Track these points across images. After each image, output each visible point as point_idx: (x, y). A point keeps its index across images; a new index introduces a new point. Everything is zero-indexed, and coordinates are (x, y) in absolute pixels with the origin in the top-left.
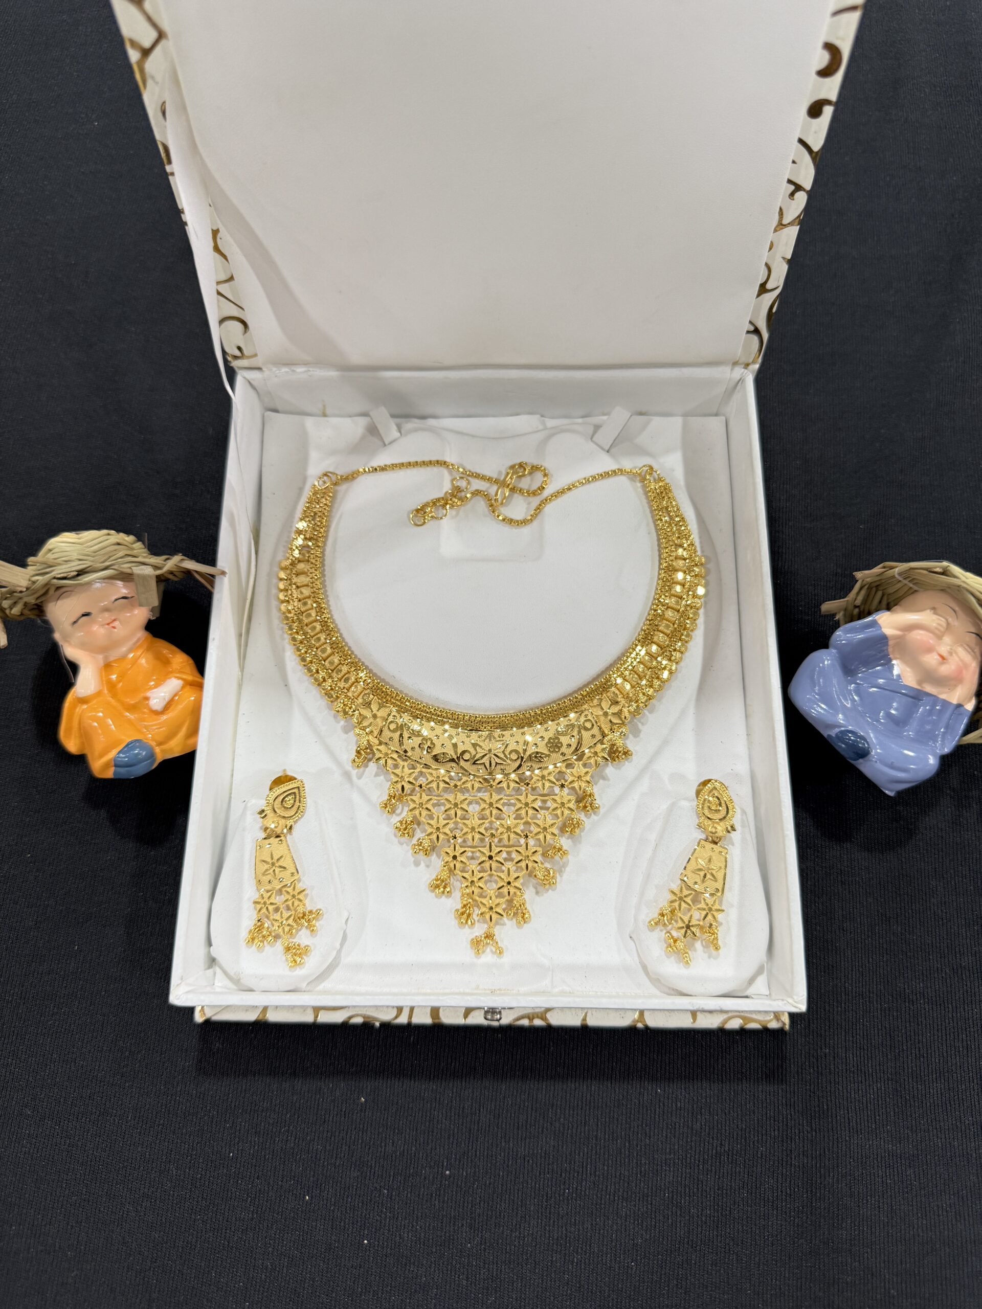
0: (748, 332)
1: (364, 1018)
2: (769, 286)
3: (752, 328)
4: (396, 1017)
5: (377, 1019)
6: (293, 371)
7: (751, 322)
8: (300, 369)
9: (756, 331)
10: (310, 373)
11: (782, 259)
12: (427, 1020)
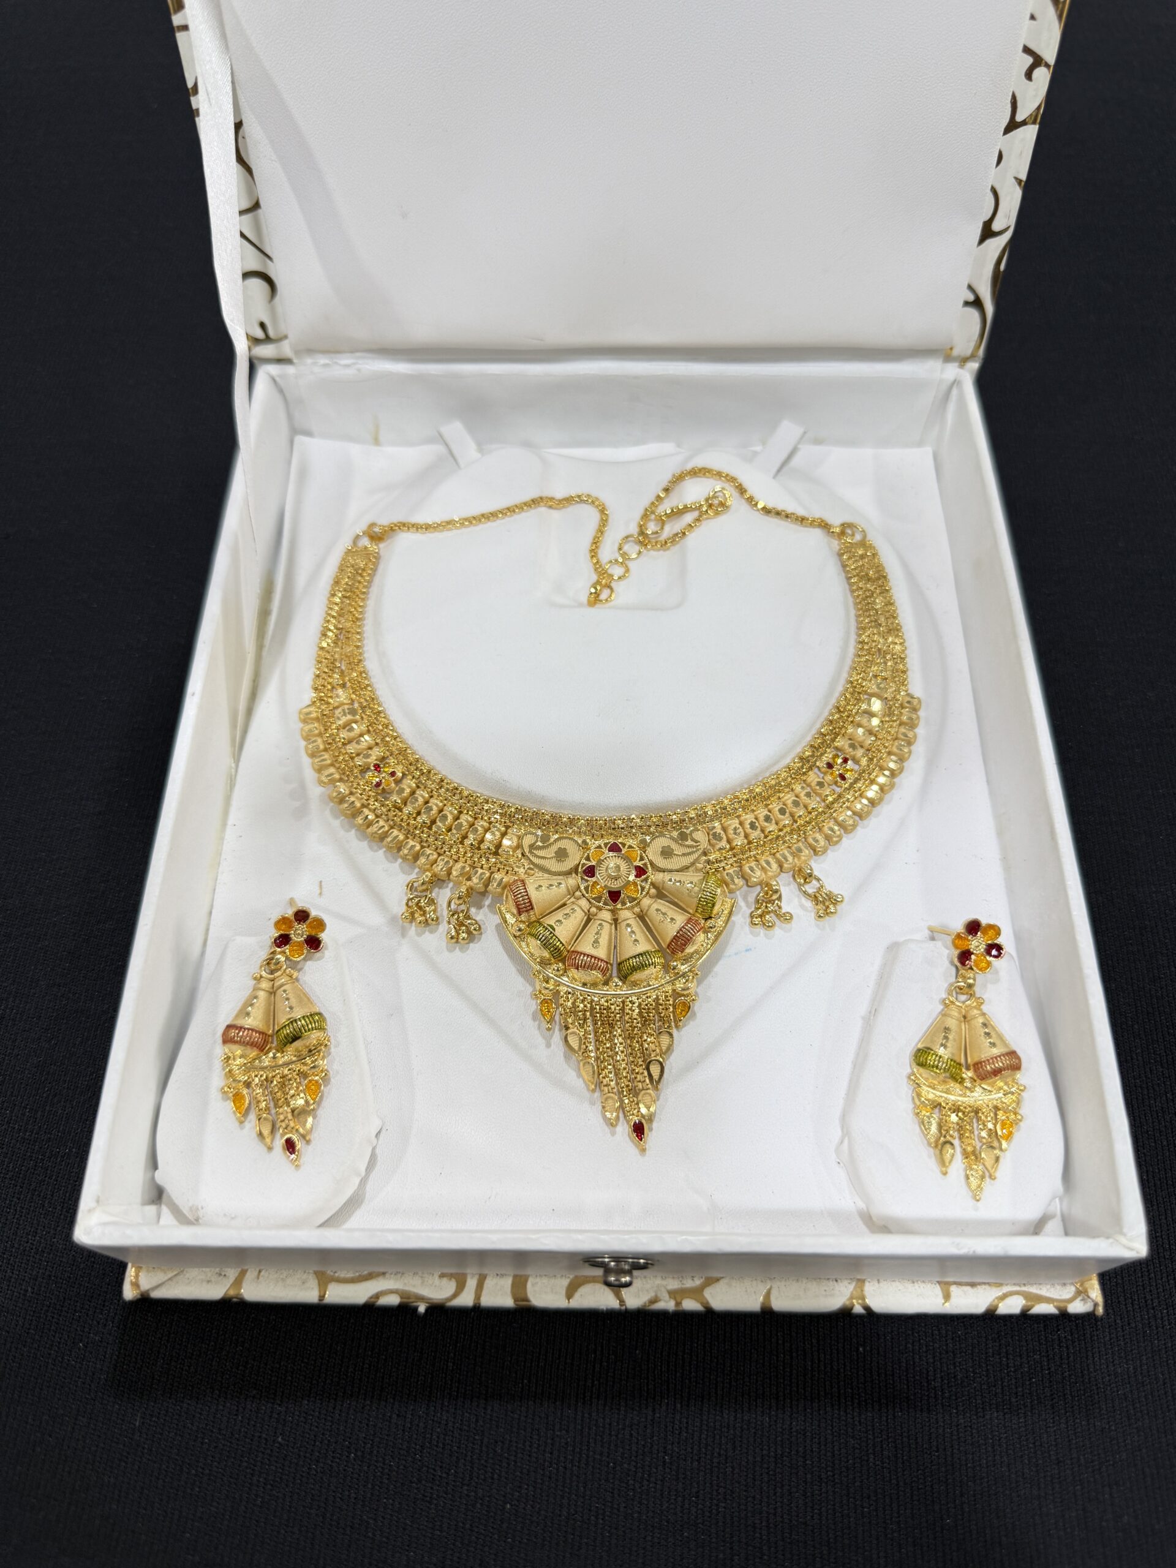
0: (967, 304)
1: (401, 1298)
2: (996, 226)
3: (971, 298)
4: (455, 1295)
5: (422, 1299)
6: (336, 363)
7: (970, 288)
8: (345, 360)
9: (977, 303)
10: (358, 366)
11: (1014, 180)
12: (507, 1301)
